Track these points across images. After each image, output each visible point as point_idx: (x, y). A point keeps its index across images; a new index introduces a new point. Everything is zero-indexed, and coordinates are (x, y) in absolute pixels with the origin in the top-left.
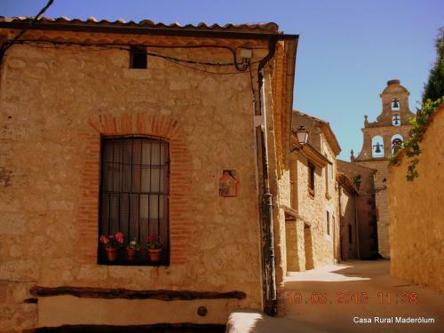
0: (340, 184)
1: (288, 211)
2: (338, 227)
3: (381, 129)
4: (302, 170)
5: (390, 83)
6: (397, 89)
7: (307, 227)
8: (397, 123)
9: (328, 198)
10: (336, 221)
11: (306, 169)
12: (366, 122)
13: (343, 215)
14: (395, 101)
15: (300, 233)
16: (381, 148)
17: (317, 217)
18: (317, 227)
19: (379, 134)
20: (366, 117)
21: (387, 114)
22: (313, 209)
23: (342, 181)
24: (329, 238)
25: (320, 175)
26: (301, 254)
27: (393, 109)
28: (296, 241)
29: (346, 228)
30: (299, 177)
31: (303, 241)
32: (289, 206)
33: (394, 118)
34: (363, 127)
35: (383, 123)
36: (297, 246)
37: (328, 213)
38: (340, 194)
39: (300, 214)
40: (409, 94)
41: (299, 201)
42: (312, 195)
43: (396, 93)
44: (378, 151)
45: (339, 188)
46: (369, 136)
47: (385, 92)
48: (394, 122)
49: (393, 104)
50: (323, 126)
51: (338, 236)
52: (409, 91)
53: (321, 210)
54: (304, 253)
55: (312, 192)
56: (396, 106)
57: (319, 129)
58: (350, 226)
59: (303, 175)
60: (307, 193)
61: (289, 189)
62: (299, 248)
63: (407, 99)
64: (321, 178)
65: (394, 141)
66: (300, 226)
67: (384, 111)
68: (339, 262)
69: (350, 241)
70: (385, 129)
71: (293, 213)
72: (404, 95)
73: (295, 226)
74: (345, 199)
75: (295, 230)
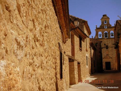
0: (91, 46)
1: (70, 57)
2: (90, 62)
3: (101, 30)
4: (77, 39)
5: (104, 16)
6: (106, 17)
7: (79, 63)
8: (106, 28)
9: (87, 51)
10: (90, 60)
11: (78, 39)
12: (96, 27)
13: (92, 57)
14: (105, 21)
15: (76, 66)
16: (101, 35)
17: (83, 59)
18: (83, 63)
19: (100, 31)
20: (96, 26)
21: (103, 25)
22: (81, 55)
23: (92, 45)
24: (87, 67)
25: (84, 42)
26: (76, 76)
27: (105, 23)
28: (74, 71)
29: (93, 61)
30: (75, 42)
31: (77, 70)
32: (71, 55)
33: (105, 26)
34: (96, 29)
35: (102, 27)
36: (74, 73)
37: (87, 57)
38: (91, 50)
39: (76, 58)
40: (109, 19)
41: (75, 53)
42: (81, 50)
43: (105, 19)
44: (100, 36)
45: (91, 47)
46: (97, 32)
47: (102, 18)
48: (105, 27)
49: (104, 22)
50: (85, 22)
51: (90, 65)
52: (109, 18)
53: (84, 56)
54: (77, 75)
55: (81, 49)
56: (105, 22)
57: (83, 23)
58: (94, 61)
59: (77, 41)
60: (79, 49)
61: (71, 47)
62: (75, 73)
63: (109, 20)
64: (84, 43)
65: (105, 33)
66: (75, 63)
67: (102, 24)
68: (91, 75)
69: (94, 66)
70: (102, 29)
71: (72, 58)
72: (108, 19)
73: (74, 64)
74: (92, 51)
75: (73, 65)
